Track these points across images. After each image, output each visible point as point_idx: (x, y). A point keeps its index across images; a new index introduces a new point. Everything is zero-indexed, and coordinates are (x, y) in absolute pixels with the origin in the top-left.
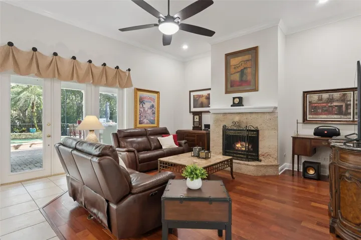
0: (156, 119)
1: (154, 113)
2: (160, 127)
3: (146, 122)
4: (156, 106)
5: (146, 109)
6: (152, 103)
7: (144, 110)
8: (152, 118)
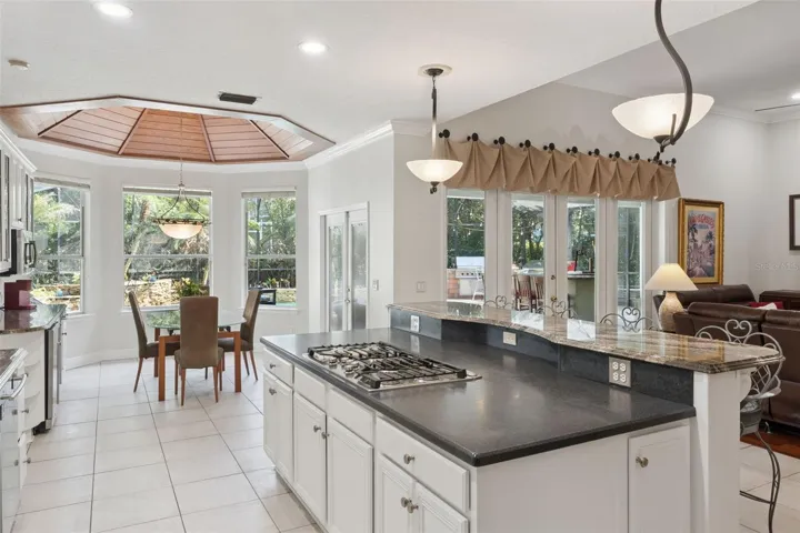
0: (716, 266)
1: (712, 252)
2: (724, 284)
3: (698, 273)
4: (716, 235)
5: (699, 243)
6: (710, 230)
7: (696, 246)
8: (709, 264)
